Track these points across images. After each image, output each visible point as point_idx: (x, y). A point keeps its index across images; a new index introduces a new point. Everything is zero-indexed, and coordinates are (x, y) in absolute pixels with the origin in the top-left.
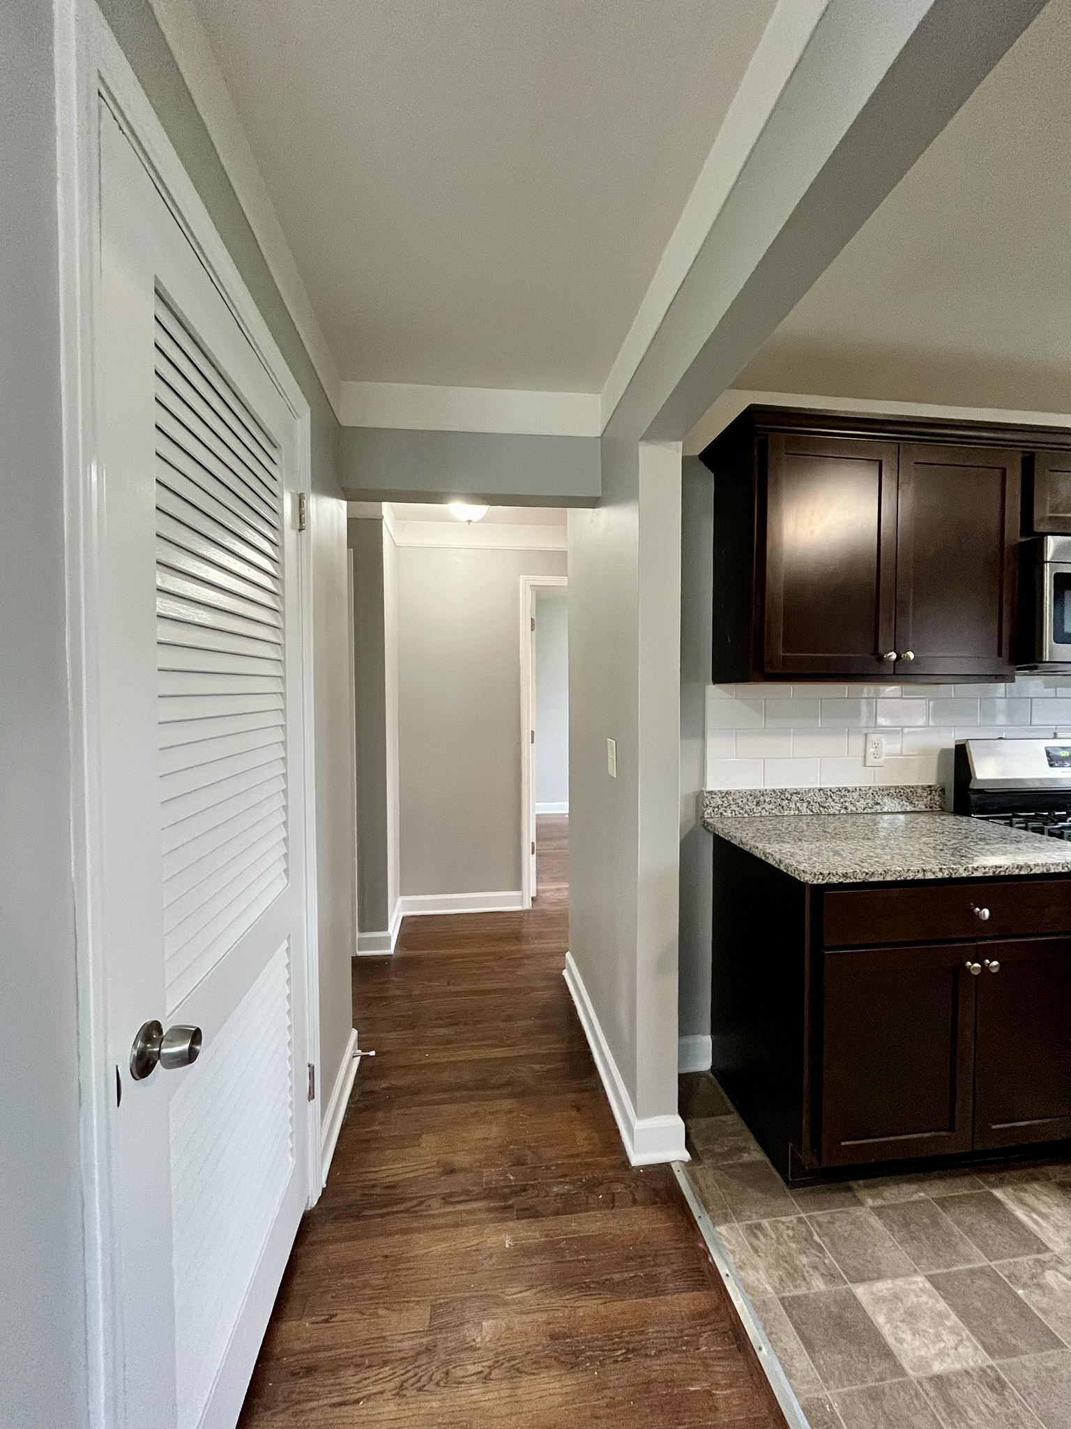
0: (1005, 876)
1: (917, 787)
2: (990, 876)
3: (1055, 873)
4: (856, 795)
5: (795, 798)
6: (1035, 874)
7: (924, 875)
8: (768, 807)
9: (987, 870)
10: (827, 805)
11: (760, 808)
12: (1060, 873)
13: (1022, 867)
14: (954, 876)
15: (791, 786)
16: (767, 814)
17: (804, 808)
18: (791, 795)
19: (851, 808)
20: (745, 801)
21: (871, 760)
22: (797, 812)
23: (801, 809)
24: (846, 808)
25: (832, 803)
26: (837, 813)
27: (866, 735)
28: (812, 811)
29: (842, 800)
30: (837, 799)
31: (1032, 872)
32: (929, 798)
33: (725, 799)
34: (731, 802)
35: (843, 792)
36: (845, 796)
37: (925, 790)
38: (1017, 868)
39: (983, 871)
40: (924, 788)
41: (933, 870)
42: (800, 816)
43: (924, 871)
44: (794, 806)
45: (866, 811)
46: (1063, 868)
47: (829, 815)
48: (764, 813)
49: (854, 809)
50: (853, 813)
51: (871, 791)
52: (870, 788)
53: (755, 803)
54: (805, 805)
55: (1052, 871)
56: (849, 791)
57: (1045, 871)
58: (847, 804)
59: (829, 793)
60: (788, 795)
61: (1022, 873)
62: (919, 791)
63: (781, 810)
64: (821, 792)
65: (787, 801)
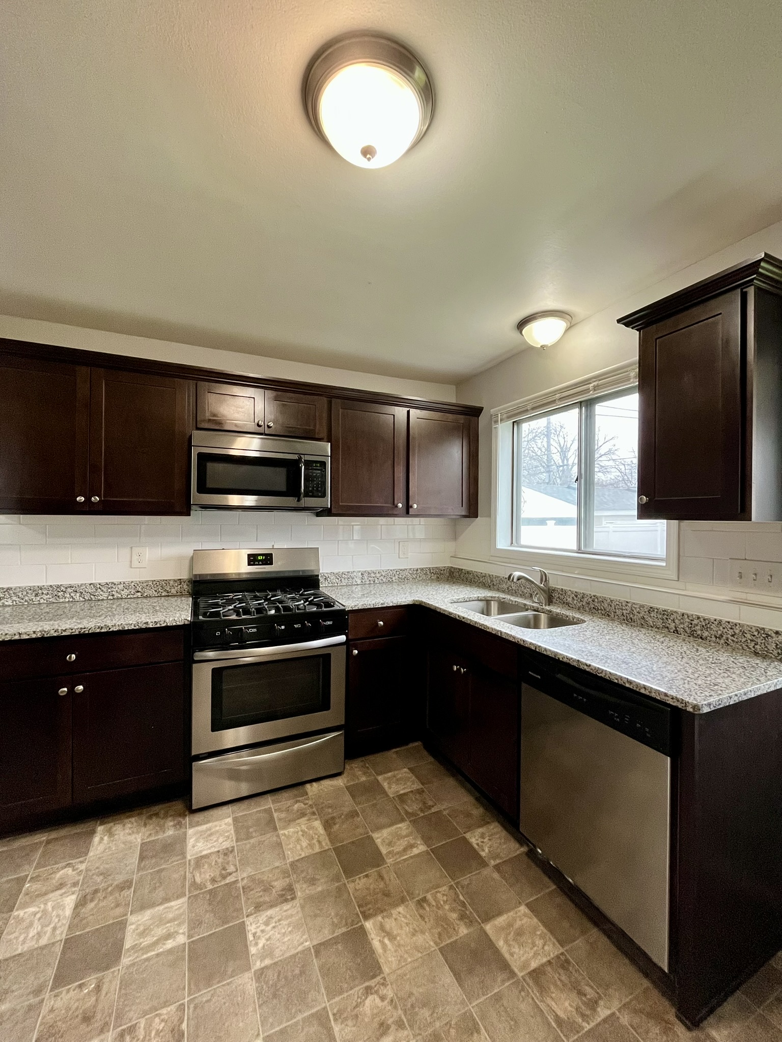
0: (88, 634)
1: (170, 580)
2: (77, 634)
3: (128, 630)
4: (121, 587)
5: (69, 590)
6: (113, 631)
7: (20, 637)
8: (45, 597)
9: (74, 630)
10: (96, 594)
11: (38, 598)
12: (133, 629)
13: (102, 628)
14: (46, 636)
15: (66, 582)
16: (45, 602)
17: (77, 597)
18: (66, 588)
19: (116, 595)
20: (25, 593)
21: (135, 563)
22: (71, 600)
23: (75, 597)
24: (113, 595)
25: (101, 593)
26: (105, 598)
27: (132, 548)
28: (84, 598)
29: (109, 590)
30: (105, 590)
31: (111, 630)
32: (179, 587)
33: (6, 593)
34: (13, 595)
35: (110, 586)
36: (112, 587)
37: (176, 581)
38: (99, 628)
39: (70, 631)
40: (175, 581)
41: (28, 633)
42: (74, 602)
43: (20, 634)
44: (68, 596)
45: (129, 597)
46: (135, 626)
47: (99, 600)
48: (42, 601)
49: (120, 596)
50: (118, 599)
51: (133, 584)
52: (132, 582)
53: (34, 595)
54: (78, 595)
55: (126, 629)
56: (115, 584)
57: (121, 629)
58: (113, 593)
59: (98, 586)
60: (62, 588)
61: (103, 631)
62: (171, 583)
63: (58, 599)
64: (92, 585)
65: (62, 593)
